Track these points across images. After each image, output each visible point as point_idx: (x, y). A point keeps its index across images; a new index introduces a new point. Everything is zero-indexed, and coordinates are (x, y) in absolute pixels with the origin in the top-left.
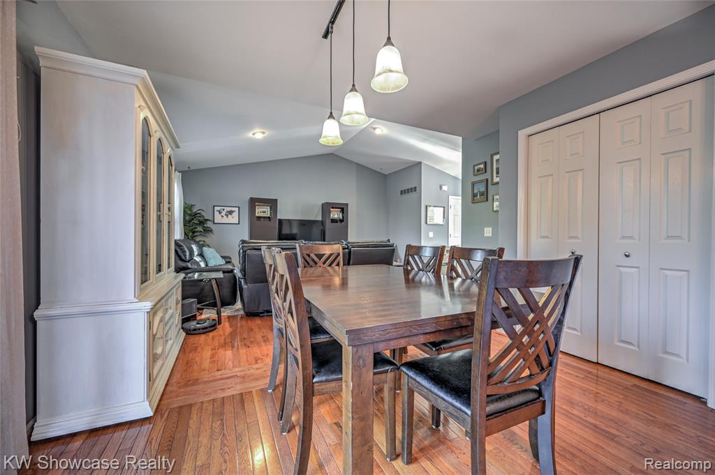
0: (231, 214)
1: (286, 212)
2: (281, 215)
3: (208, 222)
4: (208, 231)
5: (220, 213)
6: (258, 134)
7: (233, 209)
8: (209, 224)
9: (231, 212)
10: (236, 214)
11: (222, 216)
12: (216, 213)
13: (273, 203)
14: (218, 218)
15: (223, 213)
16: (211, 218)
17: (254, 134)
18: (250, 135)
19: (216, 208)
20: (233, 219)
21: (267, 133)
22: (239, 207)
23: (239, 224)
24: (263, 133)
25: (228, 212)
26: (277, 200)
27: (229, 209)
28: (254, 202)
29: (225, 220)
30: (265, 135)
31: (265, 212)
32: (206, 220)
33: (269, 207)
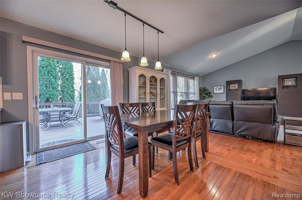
1: (250, 85)
2: (244, 88)
4: (211, 97)
6: (214, 56)
7: (221, 87)
8: (211, 94)
9: (220, 89)
10: (222, 89)
12: (215, 89)
15: (218, 89)
16: (212, 92)
17: (212, 56)
18: (210, 57)
19: (215, 87)
20: (222, 91)
21: (218, 54)
22: (224, 86)
23: (224, 93)
24: (216, 54)
26: (242, 80)
28: (229, 83)
29: (218, 92)
30: (217, 55)
31: (235, 87)
32: (210, 93)
33: (237, 84)
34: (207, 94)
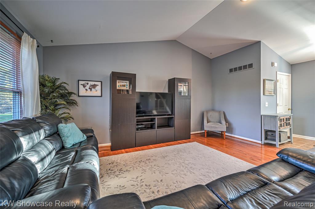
0: (94, 88)
2: (140, 88)
3: (73, 95)
4: (72, 103)
5: (84, 86)
7: (96, 83)
8: (73, 97)
9: (94, 86)
10: (99, 88)
11: (86, 90)
12: (81, 87)
13: (131, 78)
14: (82, 92)
15: (88, 87)
16: (76, 92)
19: (81, 82)
20: (97, 92)
22: (101, 82)
23: (101, 96)
25: (91, 86)
26: (136, 74)
27: (93, 83)
28: (116, 76)
29: (89, 93)
31: (125, 86)
32: (70, 94)
33: (128, 82)
34: (62, 96)
